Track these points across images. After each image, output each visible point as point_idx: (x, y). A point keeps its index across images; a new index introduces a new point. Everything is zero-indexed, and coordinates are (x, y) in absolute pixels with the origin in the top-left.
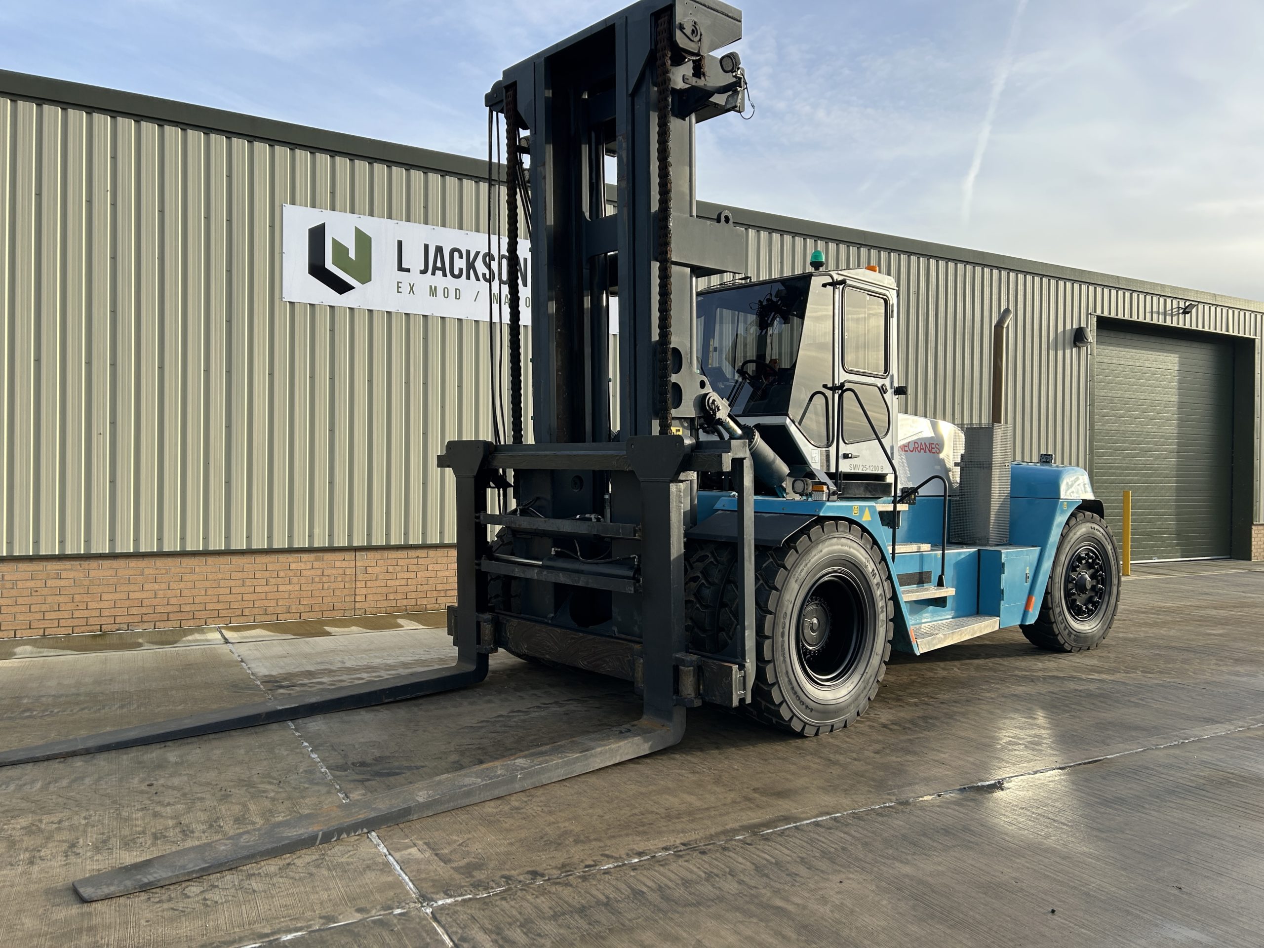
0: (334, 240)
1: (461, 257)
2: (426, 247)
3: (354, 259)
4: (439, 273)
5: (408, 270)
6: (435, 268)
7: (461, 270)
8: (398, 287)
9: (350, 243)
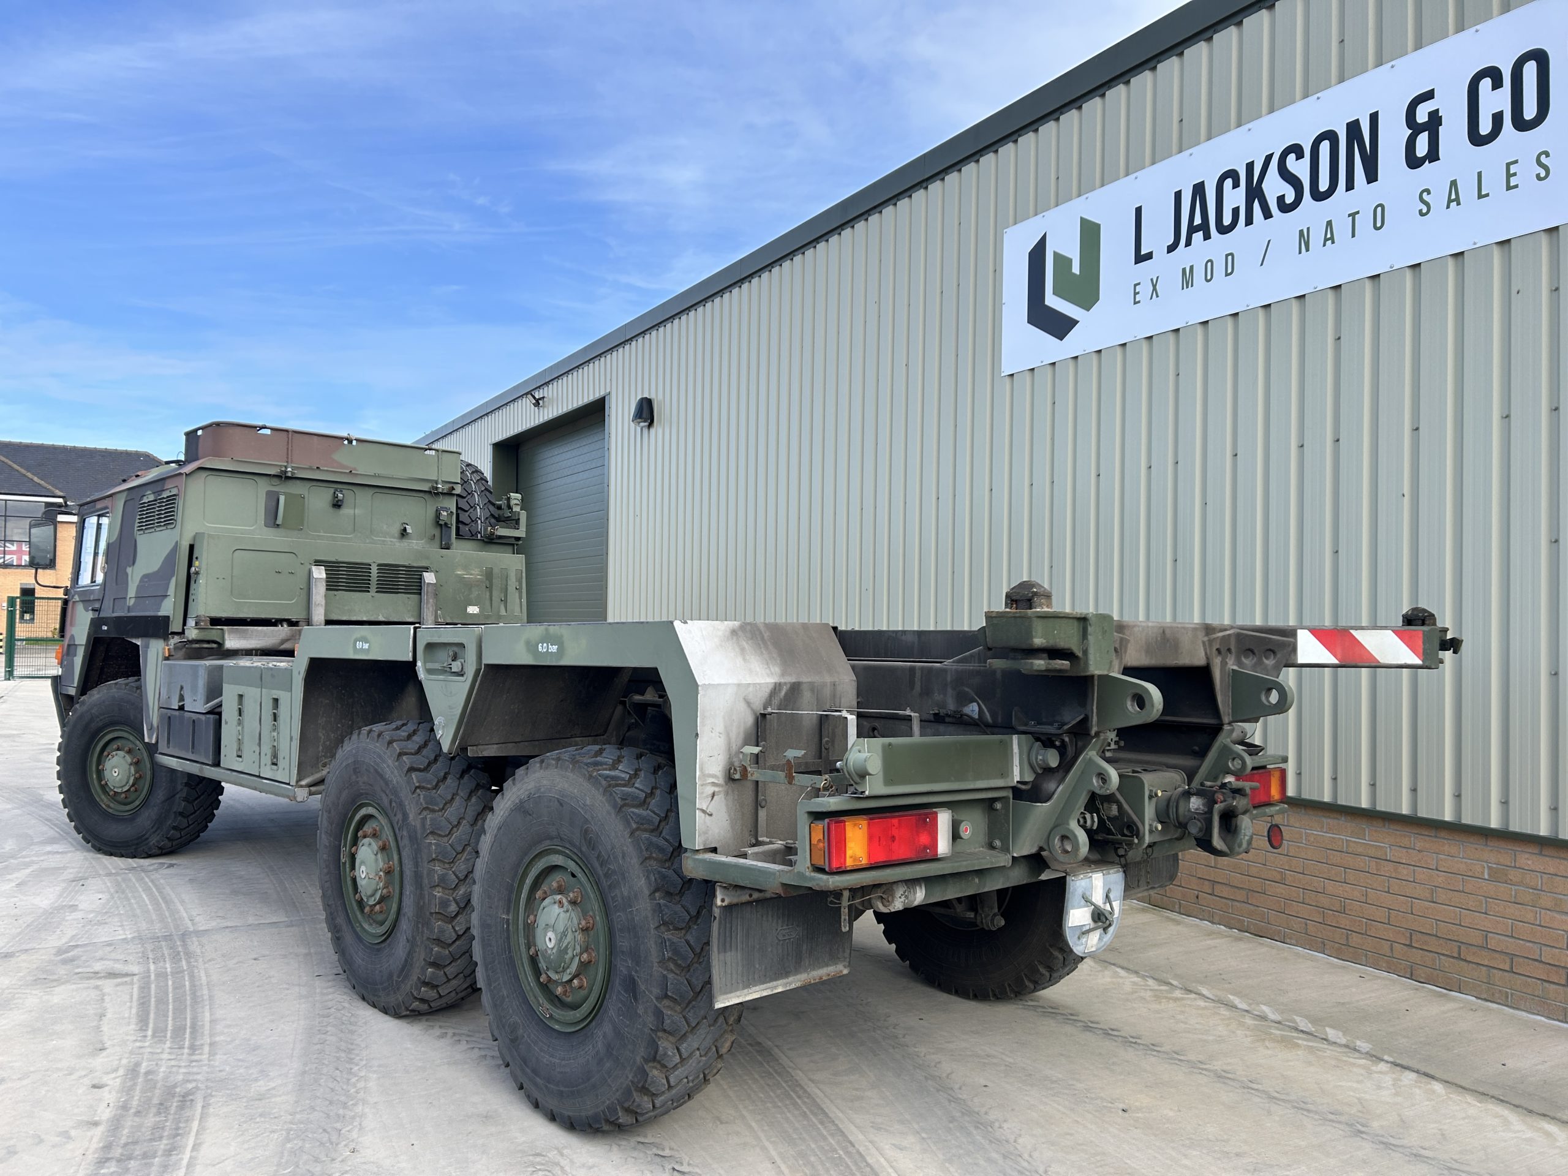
0: (1056, 255)
1: (1236, 185)
2: (1178, 195)
3: (1078, 273)
4: (1198, 236)
5: (1149, 256)
6: (1192, 229)
7: (1236, 211)
8: (1136, 294)
9: (1073, 252)
